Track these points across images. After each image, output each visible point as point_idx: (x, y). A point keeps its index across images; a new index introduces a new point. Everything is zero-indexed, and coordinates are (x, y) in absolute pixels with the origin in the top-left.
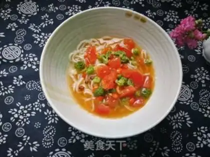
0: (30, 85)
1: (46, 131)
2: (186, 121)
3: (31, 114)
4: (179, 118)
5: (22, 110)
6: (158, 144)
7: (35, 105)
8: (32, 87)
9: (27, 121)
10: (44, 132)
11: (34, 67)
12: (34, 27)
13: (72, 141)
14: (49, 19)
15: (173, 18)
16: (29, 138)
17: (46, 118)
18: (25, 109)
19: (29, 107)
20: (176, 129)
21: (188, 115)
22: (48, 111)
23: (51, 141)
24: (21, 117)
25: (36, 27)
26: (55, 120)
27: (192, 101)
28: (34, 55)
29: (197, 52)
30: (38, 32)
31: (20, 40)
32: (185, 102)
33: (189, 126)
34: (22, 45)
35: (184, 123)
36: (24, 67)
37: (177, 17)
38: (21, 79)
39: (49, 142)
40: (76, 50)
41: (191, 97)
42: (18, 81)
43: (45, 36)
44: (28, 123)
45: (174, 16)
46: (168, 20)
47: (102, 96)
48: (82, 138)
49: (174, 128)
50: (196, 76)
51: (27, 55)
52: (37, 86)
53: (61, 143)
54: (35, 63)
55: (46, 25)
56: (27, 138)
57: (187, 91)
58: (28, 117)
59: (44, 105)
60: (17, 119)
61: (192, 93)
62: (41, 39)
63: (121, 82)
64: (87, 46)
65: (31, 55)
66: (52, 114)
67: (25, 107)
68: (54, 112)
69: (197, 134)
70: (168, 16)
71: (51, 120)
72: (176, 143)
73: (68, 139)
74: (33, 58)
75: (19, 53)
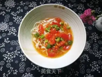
0: (12, 43)
1: (20, 64)
2: (87, 59)
3: (13, 56)
4: (83, 57)
5: (9, 55)
6: (73, 70)
7: (15, 52)
8: (13, 44)
9: (12, 60)
10: (20, 65)
11: (14, 34)
12: (14, 14)
13: (33, 69)
14: (21, 9)
15: (81, 8)
16: (13, 68)
17: (21, 59)
18: (10, 54)
19: (12, 53)
20: (82, 63)
21: (88, 56)
22: (21, 55)
23: (23, 69)
24: (9, 58)
25: (15, 13)
26: (25, 59)
27: (90, 49)
28: (14, 28)
29: (93, 25)
30: (16, 16)
31: (7, 20)
32: (86, 50)
33: (88, 61)
34: (8, 23)
35: (86, 60)
36: (9, 34)
37: (84, 7)
38: (8, 40)
39: (22, 70)
40: (34, 28)
41: (90, 47)
42: (6, 41)
43: (19, 18)
44: (12, 61)
45: (82, 7)
46: (79, 9)
47: (50, 48)
48: (38, 68)
49: (81, 62)
50: (92, 37)
51: (10, 28)
52: (16, 43)
53: (28, 70)
54: (14, 32)
55: (19, 12)
56: (12, 68)
57: (87, 44)
58: (12, 58)
59: (19, 52)
60: (7, 59)
61: (90, 45)
62: (17, 19)
63: (58, 40)
64: (38, 25)
65: (13, 28)
66: (23, 56)
67: (10, 53)
68: (24, 56)
69: (92, 65)
70: (79, 7)
71: (23, 59)
72: (82, 69)
73: (31, 68)
74: (14, 29)
75: (7, 27)
